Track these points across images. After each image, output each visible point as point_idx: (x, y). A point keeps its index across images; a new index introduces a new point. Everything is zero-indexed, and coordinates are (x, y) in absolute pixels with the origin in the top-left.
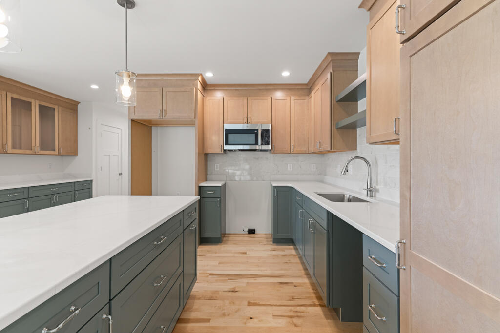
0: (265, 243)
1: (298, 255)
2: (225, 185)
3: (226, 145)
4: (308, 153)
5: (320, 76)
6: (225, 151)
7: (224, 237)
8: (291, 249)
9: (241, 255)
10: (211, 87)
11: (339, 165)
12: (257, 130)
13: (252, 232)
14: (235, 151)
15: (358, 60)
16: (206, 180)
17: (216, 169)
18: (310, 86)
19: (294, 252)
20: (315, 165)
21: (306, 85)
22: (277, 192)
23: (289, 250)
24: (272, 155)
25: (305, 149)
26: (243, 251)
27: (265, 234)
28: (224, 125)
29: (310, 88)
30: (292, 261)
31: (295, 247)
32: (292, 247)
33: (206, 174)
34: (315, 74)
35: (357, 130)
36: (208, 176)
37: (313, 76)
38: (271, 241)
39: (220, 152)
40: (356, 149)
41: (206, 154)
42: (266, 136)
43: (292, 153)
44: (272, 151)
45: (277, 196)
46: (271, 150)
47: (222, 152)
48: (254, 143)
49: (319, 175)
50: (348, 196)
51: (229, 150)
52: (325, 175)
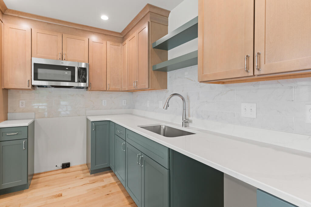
0: (82, 176)
1: (117, 182)
2: (33, 123)
3: (35, 80)
4: (122, 91)
5: (135, 26)
6: (33, 86)
7: (32, 179)
8: (109, 177)
9: (56, 200)
10: (12, 13)
11: (149, 101)
12: (74, 68)
13: (66, 166)
14: (46, 87)
15: (168, 17)
16: (6, 119)
17: (21, 106)
18: (124, 35)
19: (112, 180)
20: (126, 101)
21: (120, 34)
22: (95, 126)
23: (107, 179)
24: (88, 93)
25: (119, 87)
26: (58, 193)
27: (81, 166)
28: (32, 58)
29: (123, 37)
30: (113, 191)
31: (112, 173)
32: (109, 174)
33: (6, 112)
34: (130, 24)
35: (167, 73)
36: (8, 114)
37: (128, 26)
38: (88, 172)
39: (28, 88)
40: (167, 88)
41: (6, 90)
42: (83, 74)
43: (108, 91)
44: (89, 88)
45: (95, 130)
46: (87, 88)
47: (30, 88)
48: (70, 80)
49: (128, 108)
50: (164, 127)
51: (39, 86)
52: (134, 108)
